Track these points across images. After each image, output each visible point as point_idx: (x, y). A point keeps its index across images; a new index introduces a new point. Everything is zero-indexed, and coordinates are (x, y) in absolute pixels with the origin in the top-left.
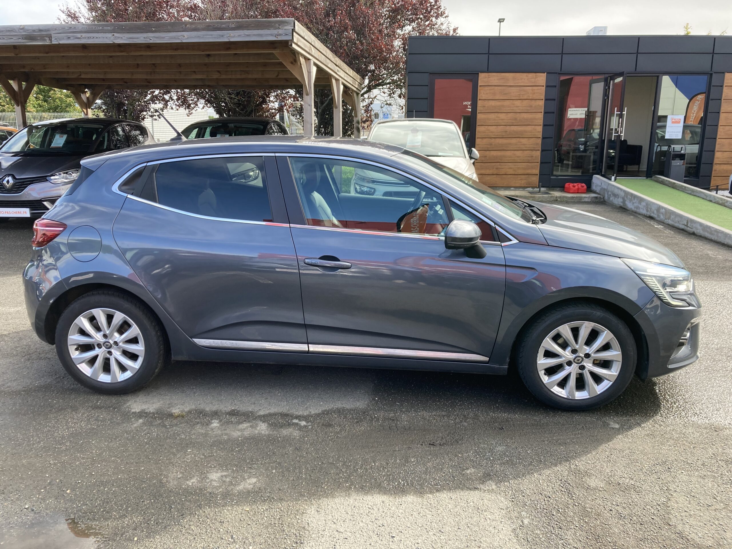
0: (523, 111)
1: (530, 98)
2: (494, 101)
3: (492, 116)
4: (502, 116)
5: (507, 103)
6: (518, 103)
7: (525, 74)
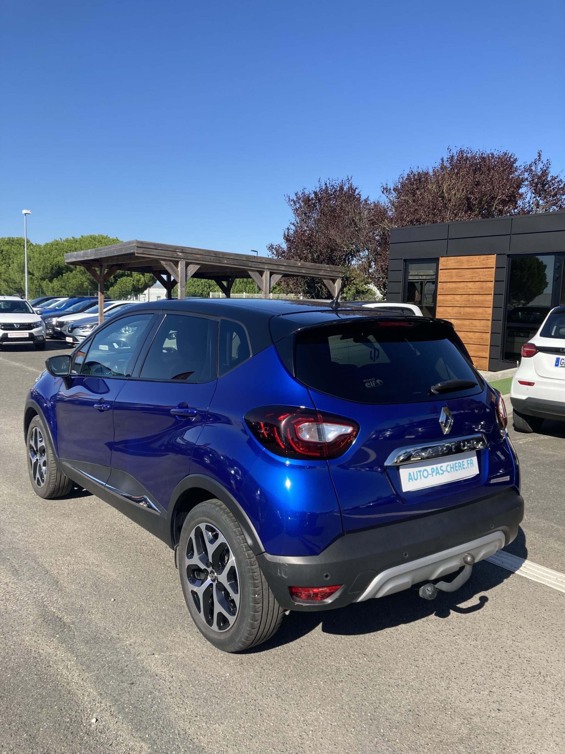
0: (475, 293)
1: (482, 280)
2: (451, 283)
3: (449, 298)
4: (458, 297)
5: (462, 285)
6: (470, 285)
7: (477, 257)
